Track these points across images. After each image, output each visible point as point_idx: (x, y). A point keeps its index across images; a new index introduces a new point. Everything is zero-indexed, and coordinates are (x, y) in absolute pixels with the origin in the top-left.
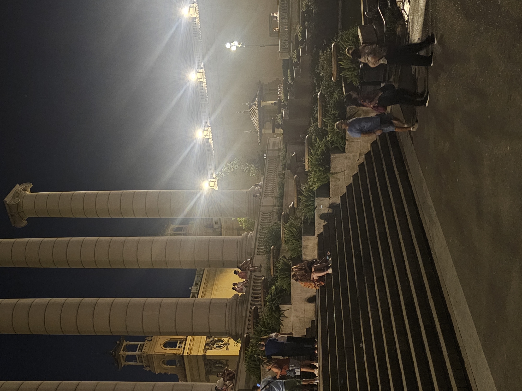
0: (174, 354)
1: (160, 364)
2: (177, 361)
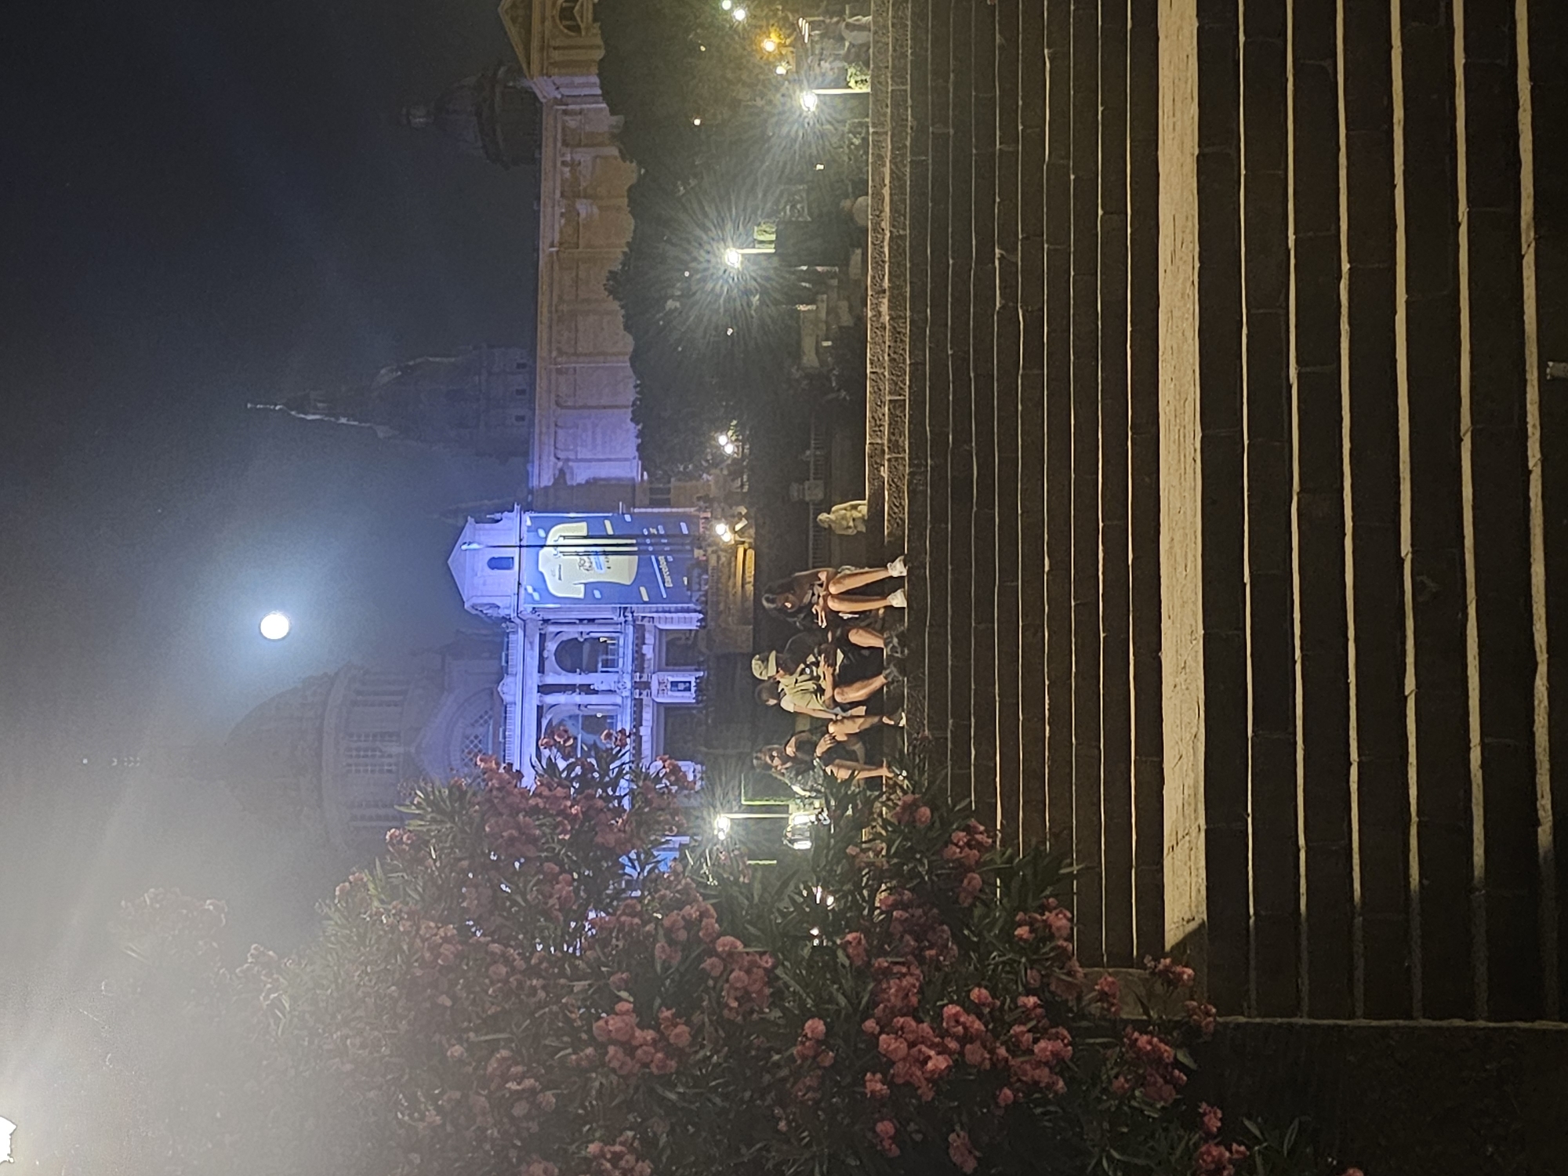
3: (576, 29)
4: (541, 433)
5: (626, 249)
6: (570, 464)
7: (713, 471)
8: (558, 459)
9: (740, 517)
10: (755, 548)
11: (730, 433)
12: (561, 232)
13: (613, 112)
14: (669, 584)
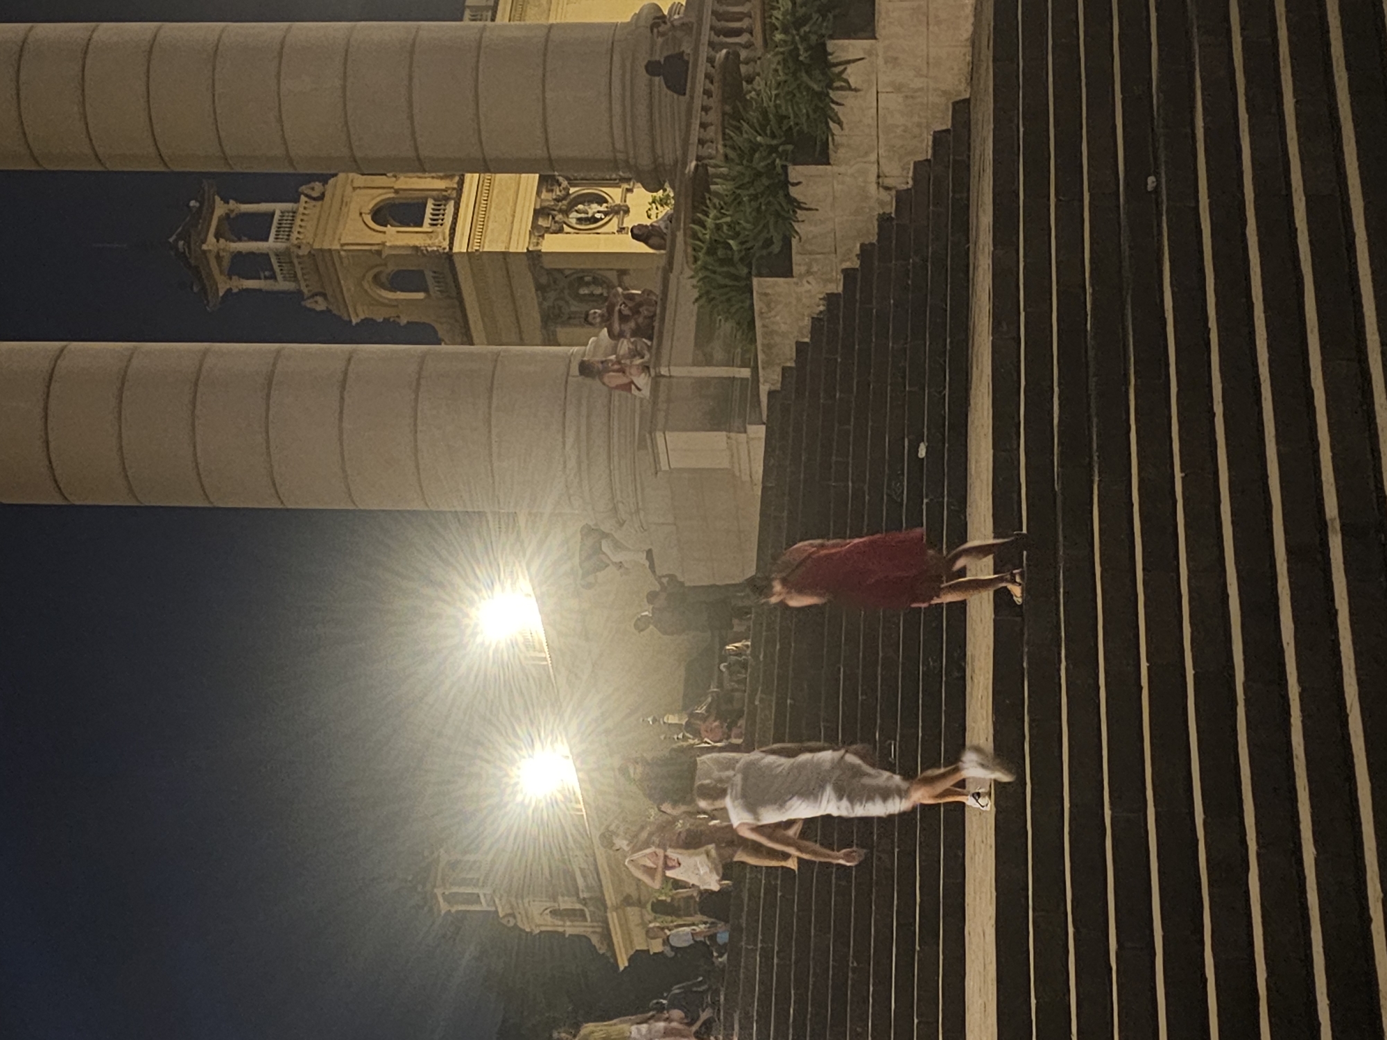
1: (366, 286)
2: (429, 275)
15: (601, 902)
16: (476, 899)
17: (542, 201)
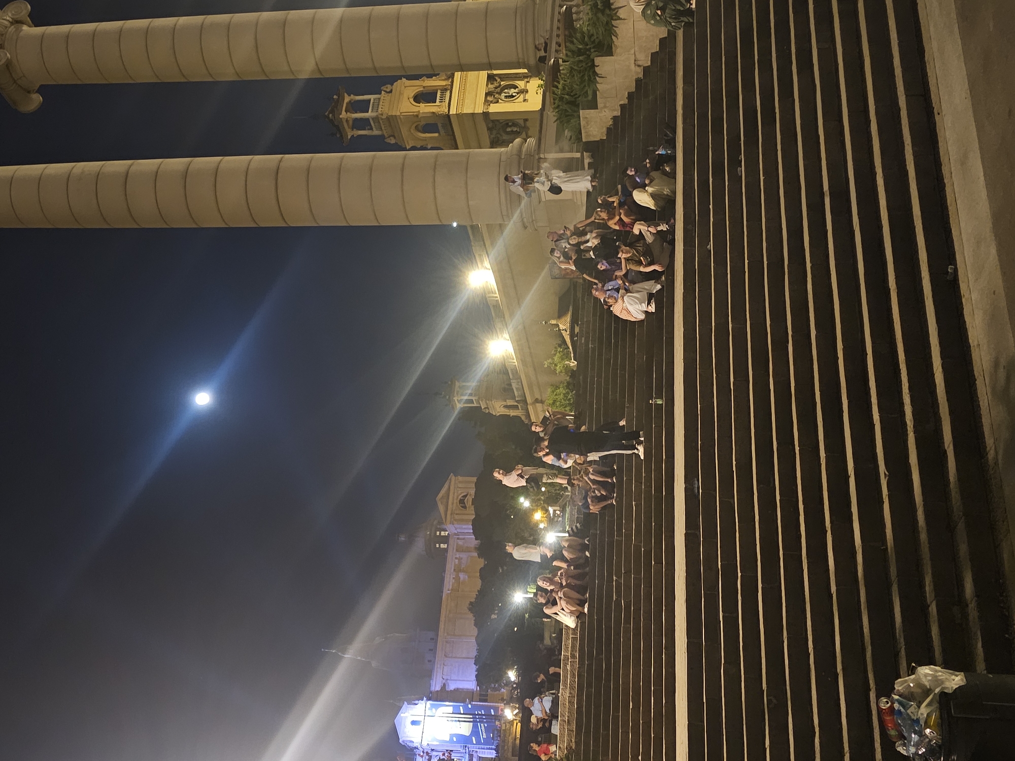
0: (433, 113)
1: (412, 130)
2: (440, 125)
3: (465, 507)
4: (437, 668)
5: (477, 593)
6: (448, 681)
7: (505, 688)
8: (443, 679)
9: (516, 708)
10: (521, 722)
11: (514, 671)
12: (452, 585)
13: (476, 539)
14: (485, 737)
15: (525, 401)
16: (471, 401)
17: (489, 89)
